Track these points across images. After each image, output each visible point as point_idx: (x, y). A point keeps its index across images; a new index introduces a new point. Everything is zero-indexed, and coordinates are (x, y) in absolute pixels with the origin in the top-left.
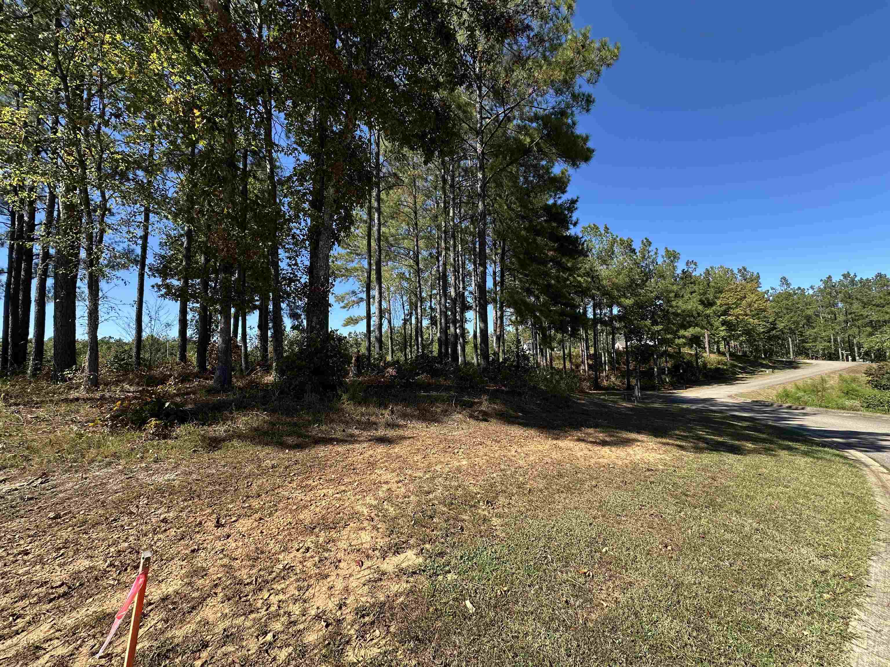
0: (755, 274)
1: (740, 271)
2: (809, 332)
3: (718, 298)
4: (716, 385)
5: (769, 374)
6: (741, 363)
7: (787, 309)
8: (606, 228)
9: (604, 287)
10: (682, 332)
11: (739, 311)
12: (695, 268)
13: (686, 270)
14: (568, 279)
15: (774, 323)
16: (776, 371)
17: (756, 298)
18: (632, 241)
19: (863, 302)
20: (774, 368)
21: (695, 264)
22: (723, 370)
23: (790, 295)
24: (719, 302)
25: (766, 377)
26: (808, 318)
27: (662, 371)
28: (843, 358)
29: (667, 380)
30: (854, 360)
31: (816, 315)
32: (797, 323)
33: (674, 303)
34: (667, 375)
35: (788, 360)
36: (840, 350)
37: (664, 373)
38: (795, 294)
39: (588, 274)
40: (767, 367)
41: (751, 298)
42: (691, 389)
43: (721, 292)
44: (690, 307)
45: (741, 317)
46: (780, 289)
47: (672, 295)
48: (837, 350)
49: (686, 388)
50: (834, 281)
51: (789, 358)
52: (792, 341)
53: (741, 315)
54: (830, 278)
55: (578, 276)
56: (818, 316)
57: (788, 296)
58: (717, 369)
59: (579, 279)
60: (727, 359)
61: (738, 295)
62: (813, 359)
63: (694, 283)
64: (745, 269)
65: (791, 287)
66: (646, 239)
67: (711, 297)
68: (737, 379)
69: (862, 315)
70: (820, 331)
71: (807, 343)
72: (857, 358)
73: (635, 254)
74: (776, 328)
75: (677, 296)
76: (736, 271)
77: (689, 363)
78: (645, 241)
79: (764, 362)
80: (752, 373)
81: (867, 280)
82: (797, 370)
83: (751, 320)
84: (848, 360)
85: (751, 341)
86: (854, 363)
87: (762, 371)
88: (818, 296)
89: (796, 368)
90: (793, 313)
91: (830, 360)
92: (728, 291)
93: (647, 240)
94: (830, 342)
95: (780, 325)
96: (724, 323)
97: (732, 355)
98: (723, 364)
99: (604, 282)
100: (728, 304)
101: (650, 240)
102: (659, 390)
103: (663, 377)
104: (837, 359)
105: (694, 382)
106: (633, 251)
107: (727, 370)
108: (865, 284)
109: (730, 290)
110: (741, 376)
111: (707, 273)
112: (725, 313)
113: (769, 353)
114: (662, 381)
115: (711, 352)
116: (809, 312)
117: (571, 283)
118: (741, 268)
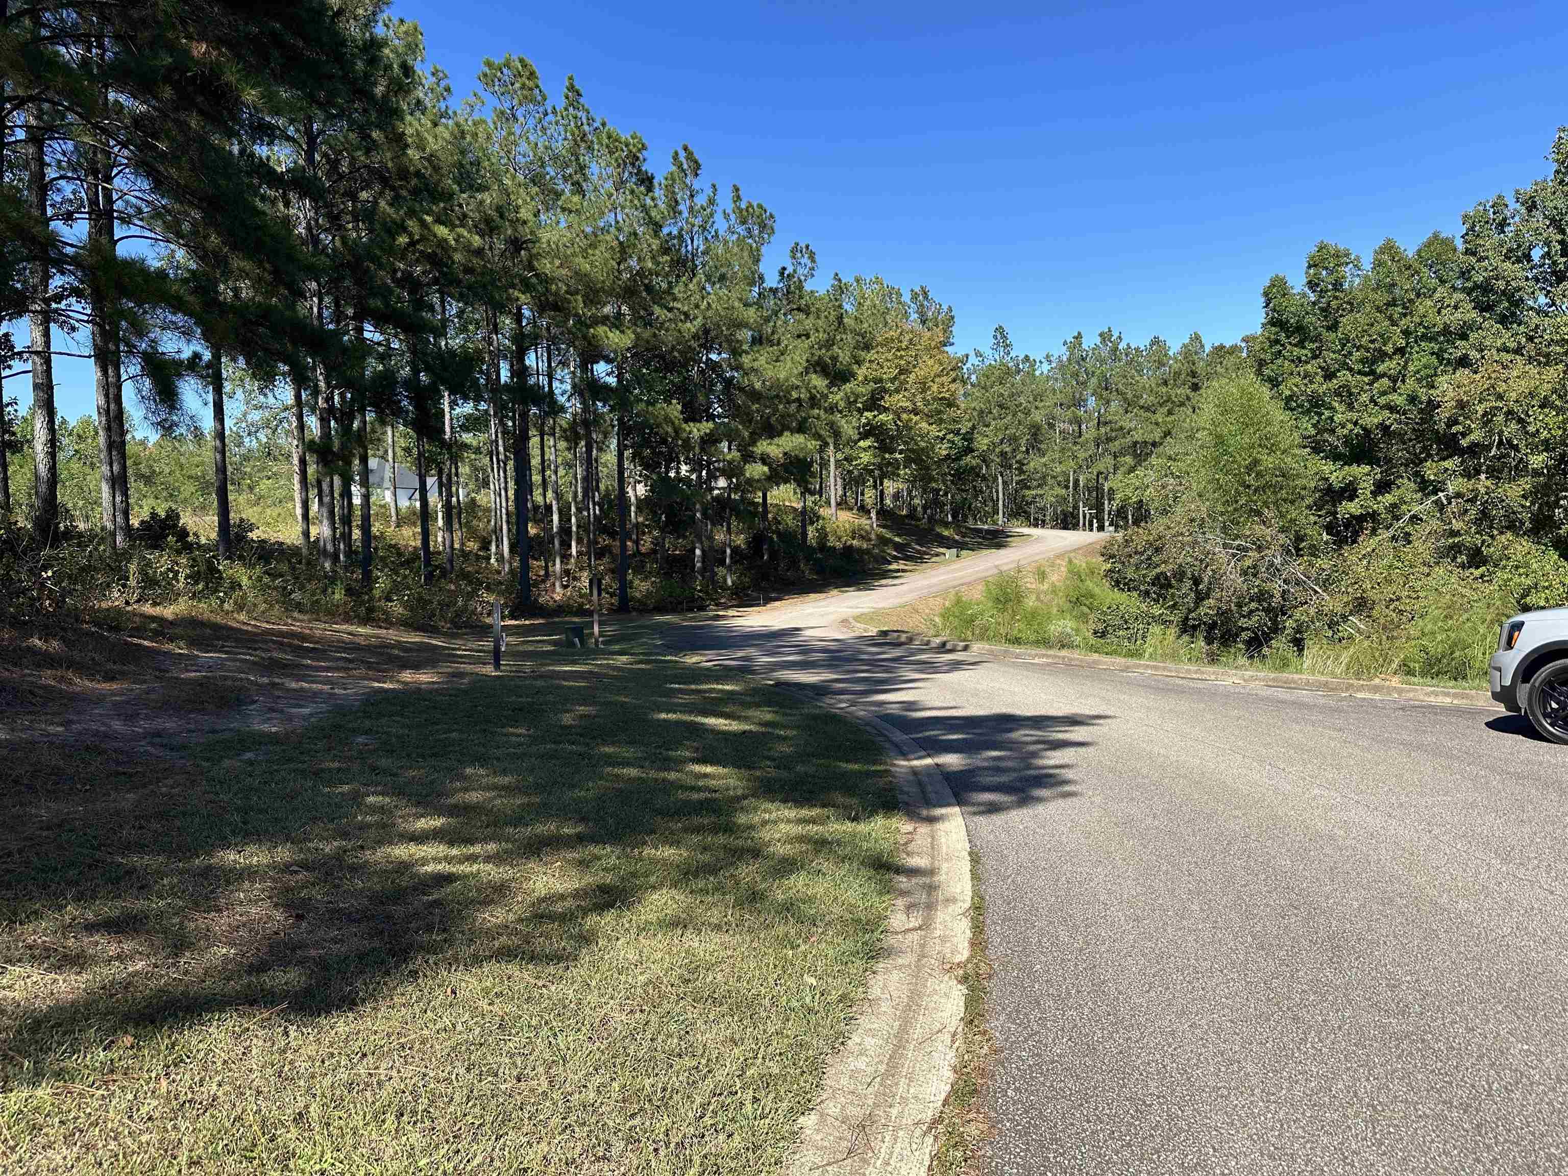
0: (945, 307)
1: (915, 297)
2: (1035, 463)
3: (859, 363)
4: (835, 592)
5: (950, 562)
6: (899, 535)
7: (1001, 406)
8: (571, 88)
9: (545, 280)
10: (763, 446)
11: (898, 400)
12: (812, 269)
13: (790, 270)
14: (404, 229)
15: (968, 437)
16: (964, 553)
17: (937, 368)
18: (644, 147)
19: (1125, 400)
20: (961, 546)
21: (812, 257)
22: (860, 550)
23: (1008, 372)
24: (861, 372)
25: (942, 569)
26: (1035, 431)
27: (714, 557)
28: (1084, 524)
29: (729, 582)
30: (1101, 528)
31: (1049, 424)
32: (1013, 439)
33: (746, 360)
34: (729, 568)
35: (992, 528)
36: (1081, 504)
37: (722, 562)
38: (1018, 371)
39: (488, 227)
40: (948, 543)
41: (927, 367)
42: (777, 604)
43: (867, 347)
44: (782, 376)
45: (904, 416)
46: (992, 357)
47: (746, 335)
48: (1076, 507)
49: (768, 600)
50: (1085, 346)
51: (995, 523)
52: (1004, 483)
53: (904, 410)
54: (1079, 337)
55: (438, 221)
56: (1051, 426)
57: (1006, 373)
58: (848, 550)
59: (442, 231)
60: (871, 523)
61: (901, 357)
62: (1036, 526)
63: (805, 310)
64: (925, 294)
65: (1013, 354)
66: (686, 149)
67: (844, 356)
68: (885, 575)
69: (1121, 428)
70: (1053, 461)
71: (1029, 488)
72: (1107, 524)
73: (650, 189)
74: (973, 451)
75: (758, 341)
76: (906, 298)
77: (787, 536)
78: (682, 155)
79: (946, 533)
80: (918, 559)
81: (1137, 349)
82: (1002, 552)
83: (924, 425)
84: (1091, 530)
85: (923, 478)
86: (1101, 534)
87: (937, 555)
88: (1056, 379)
89: (999, 546)
90: (1009, 417)
91: (1065, 528)
92: (882, 345)
93: (690, 156)
94: (1067, 487)
95: (982, 443)
96: (869, 431)
97: (883, 513)
98: (862, 537)
99: (546, 266)
100: (881, 380)
101: (697, 156)
102: (702, 608)
103: (721, 571)
104: (1075, 527)
105: (793, 584)
106: (647, 181)
107: (868, 552)
108: (1133, 358)
109: (887, 342)
110: (894, 566)
111: (840, 289)
112: (874, 403)
113: (961, 511)
114: (714, 582)
115: (842, 504)
116: (1038, 417)
117: (412, 243)
118: (917, 289)
